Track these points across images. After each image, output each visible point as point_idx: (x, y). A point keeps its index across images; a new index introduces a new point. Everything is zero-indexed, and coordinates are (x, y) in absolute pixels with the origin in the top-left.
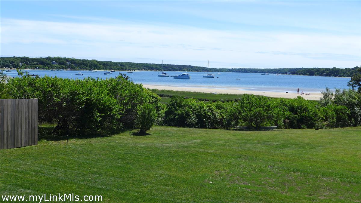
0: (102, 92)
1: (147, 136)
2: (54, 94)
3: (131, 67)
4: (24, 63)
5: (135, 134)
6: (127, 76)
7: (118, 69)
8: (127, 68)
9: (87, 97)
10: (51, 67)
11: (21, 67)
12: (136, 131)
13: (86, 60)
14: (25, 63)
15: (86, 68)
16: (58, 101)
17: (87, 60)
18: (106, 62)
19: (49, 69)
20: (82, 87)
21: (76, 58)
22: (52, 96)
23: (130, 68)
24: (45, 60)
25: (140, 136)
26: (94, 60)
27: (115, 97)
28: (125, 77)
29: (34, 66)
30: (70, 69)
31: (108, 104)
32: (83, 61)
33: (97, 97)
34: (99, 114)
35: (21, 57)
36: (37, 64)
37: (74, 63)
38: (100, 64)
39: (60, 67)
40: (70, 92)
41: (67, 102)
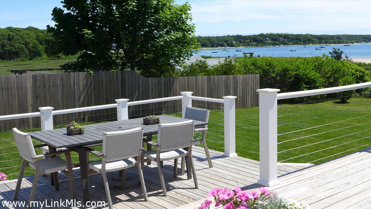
0: (308, 69)
1: (347, 104)
2: (271, 70)
3: (349, 39)
4: (237, 41)
5: (336, 103)
6: (342, 51)
7: (335, 43)
8: (344, 41)
9: (296, 73)
10: (264, 44)
11: (235, 45)
12: (338, 100)
13: (299, 35)
14: (239, 41)
15: (300, 43)
16: (274, 75)
17: (301, 35)
18: (321, 35)
19: (262, 46)
20: (292, 65)
21: (289, 34)
22: (269, 72)
23: (347, 41)
24: (258, 37)
25: (341, 104)
26: (308, 35)
27: (320, 72)
28: (340, 52)
29: (247, 44)
30: (284, 44)
31: (313, 78)
32: (296, 35)
33: (303, 72)
34: (305, 86)
35: (235, 35)
36: (251, 42)
37: (288, 39)
38: (315, 38)
39: (273, 44)
40: (282, 69)
41: (280, 76)
